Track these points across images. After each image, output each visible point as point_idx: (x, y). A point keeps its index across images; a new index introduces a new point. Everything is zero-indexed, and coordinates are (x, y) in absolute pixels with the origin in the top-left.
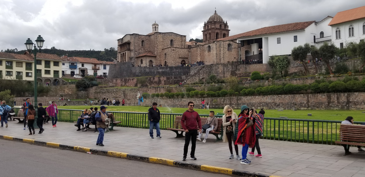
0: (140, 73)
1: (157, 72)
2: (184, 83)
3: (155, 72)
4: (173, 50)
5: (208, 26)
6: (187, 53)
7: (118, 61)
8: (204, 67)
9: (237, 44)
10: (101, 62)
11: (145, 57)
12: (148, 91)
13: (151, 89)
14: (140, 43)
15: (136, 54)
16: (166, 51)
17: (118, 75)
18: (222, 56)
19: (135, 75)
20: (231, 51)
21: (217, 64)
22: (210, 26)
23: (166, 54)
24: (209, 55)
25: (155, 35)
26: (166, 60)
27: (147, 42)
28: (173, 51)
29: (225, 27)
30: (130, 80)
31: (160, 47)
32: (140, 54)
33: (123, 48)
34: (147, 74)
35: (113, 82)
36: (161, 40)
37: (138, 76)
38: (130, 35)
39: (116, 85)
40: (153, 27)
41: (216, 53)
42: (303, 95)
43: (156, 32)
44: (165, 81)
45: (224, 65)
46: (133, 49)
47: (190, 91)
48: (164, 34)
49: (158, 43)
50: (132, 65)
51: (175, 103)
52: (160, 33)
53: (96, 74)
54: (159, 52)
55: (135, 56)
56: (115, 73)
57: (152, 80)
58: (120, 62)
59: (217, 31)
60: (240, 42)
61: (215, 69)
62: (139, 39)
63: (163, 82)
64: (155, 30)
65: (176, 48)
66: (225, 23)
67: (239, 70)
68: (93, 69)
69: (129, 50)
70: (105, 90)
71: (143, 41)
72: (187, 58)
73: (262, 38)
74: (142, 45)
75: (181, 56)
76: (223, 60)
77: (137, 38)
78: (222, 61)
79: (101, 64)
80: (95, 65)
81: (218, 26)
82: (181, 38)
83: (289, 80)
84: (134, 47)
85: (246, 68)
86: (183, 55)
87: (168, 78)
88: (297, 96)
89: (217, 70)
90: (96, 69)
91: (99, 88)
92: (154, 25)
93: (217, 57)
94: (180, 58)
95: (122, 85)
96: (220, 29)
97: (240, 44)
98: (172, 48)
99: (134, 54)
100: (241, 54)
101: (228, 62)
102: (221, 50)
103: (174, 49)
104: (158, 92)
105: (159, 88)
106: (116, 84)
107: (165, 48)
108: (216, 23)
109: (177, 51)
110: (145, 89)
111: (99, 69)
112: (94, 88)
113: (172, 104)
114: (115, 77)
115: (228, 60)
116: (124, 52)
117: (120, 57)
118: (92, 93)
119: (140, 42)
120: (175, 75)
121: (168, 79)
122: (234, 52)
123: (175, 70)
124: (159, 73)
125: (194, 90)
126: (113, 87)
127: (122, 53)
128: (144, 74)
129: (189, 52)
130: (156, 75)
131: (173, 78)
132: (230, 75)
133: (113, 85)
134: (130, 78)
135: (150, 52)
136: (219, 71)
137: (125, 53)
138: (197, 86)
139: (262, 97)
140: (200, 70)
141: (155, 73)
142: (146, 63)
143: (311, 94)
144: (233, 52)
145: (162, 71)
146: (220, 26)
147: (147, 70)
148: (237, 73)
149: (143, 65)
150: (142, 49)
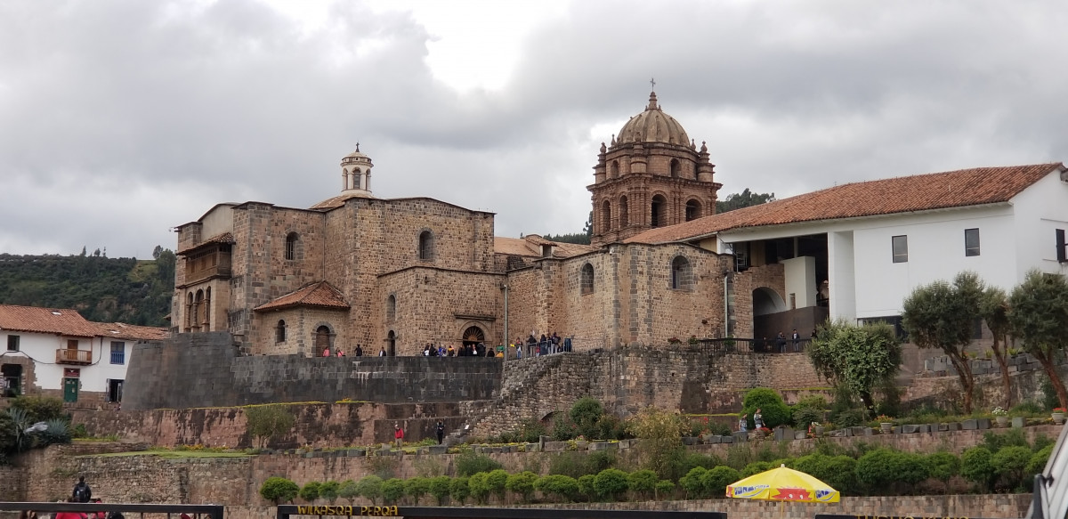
0: (268, 383)
1: (348, 380)
2: (462, 435)
3: (340, 382)
4: (427, 281)
5: (616, 165)
6: (492, 293)
7: (177, 328)
8: (557, 363)
9: (714, 260)
10: (100, 328)
11: (295, 312)
12: (294, 468)
13: (307, 461)
14: (281, 243)
15: (255, 295)
16: (393, 284)
17: (169, 393)
18: (642, 314)
19: (245, 395)
20: (689, 291)
21: (619, 349)
22: (623, 163)
23: (392, 298)
24: (587, 309)
25: (350, 209)
26: (395, 328)
27: (312, 243)
28: (426, 287)
29: (697, 172)
30: (218, 419)
31: (370, 266)
32: (277, 294)
33: (198, 267)
34: (300, 389)
35: (142, 425)
36: (376, 232)
37: (258, 398)
38: (236, 207)
39: (156, 441)
40: (346, 171)
41: (617, 303)
42: (928, 499)
43: (357, 193)
44: (377, 424)
45: (652, 355)
46: (244, 271)
47: (469, 475)
48: (390, 206)
49: (358, 245)
50: (236, 345)
52: (371, 201)
53: (76, 383)
54: (362, 287)
55: (252, 306)
56: (156, 384)
57: (318, 419)
58: (181, 331)
59: (654, 189)
60: (729, 252)
61: (609, 373)
62: (273, 227)
63: (369, 430)
64: (357, 184)
65: (444, 270)
66: (698, 150)
67: (722, 378)
68: (61, 362)
69: (226, 275)
70: (99, 462)
71: (292, 238)
72: (492, 319)
73: (825, 236)
74: (289, 255)
75: (462, 310)
76: (649, 330)
77: (265, 221)
78: (643, 338)
79: (101, 338)
80: (73, 341)
81: (661, 165)
82: (469, 225)
83: (892, 432)
84: (248, 266)
85: (754, 371)
86: (472, 303)
87: (395, 408)
88: (904, 502)
89: (618, 375)
90: (76, 363)
91: (74, 453)
92: (350, 160)
93: (617, 316)
95: (180, 441)
96: (673, 178)
97: (730, 262)
98: (422, 273)
99: (248, 295)
100: (732, 303)
101: (673, 341)
102: (639, 285)
103: (431, 274)
104: (338, 475)
105: (339, 459)
106: (157, 436)
107: (391, 269)
108: (653, 152)
109: (447, 286)
110: (280, 460)
111: (88, 363)
112: (51, 452)
114: (156, 403)
115: (671, 334)
116: (204, 287)
117: (182, 308)
118: (42, 477)
119: (277, 239)
120: (429, 396)
121: (397, 417)
122: (700, 296)
123: (429, 374)
124: (355, 384)
125: (490, 467)
126: (140, 447)
127: (194, 290)
128: (286, 389)
129: (502, 289)
130: (341, 395)
131: (418, 411)
132: (678, 399)
133: (141, 439)
134: (221, 409)
135: (322, 285)
136: (625, 381)
137: (209, 290)
138: (509, 450)
140: (541, 375)
141: (339, 387)
142: (299, 337)
143: (957, 496)
144: (696, 293)
145: (371, 375)
146: (674, 164)
147: (301, 372)
148: (712, 395)
149: (287, 346)
150: (289, 272)
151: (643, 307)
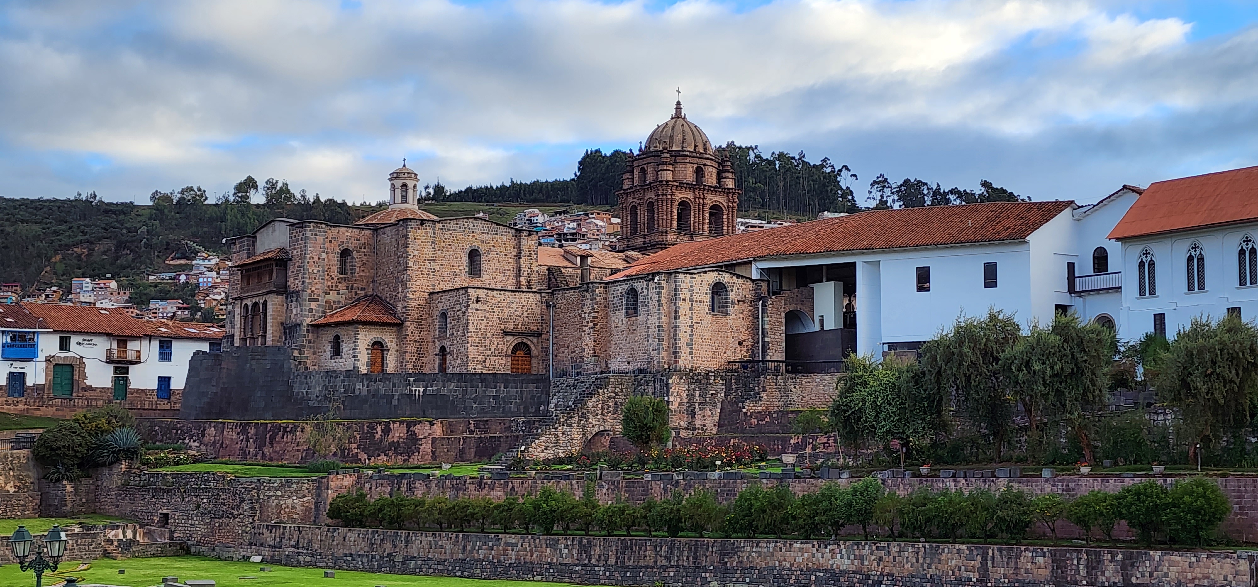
0: (325, 397)
1: (404, 396)
3: (396, 398)
4: (478, 301)
6: (539, 310)
7: (232, 336)
8: (605, 385)
9: (750, 285)
11: (350, 328)
13: (373, 482)
14: (335, 260)
15: (311, 311)
16: (444, 302)
17: (228, 403)
18: (684, 339)
19: (303, 407)
20: (727, 315)
21: (663, 372)
23: (444, 315)
24: (631, 330)
25: (402, 229)
26: (447, 343)
27: (365, 258)
28: (478, 307)
29: (719, 178)
30: (280, 434)
31: (422, 284)
32: (332, 309)
33: (253, 281)
34: (356, 403)
35: (203, 436)
36: (428, 252)
39: (218, 451)
41: (661, 328)
42: (968, 548)
43: (404, 208)
44: (434, 440)
45: (693, 377)
46: (300, 287)
48: (440, 225)
49: (411, 264)
50: (295, 360)
51: (471, 552)
52: (422, 222)
53: (126, 381)
54: (415, 304)
55: (308, 321)
56: (215, 394)
57: (378, 437)
58: (237, 340)
59: (680, 196)
60: (764, 277)
62: (328, 245)
63: (426, 447)
64: (403, 198)
65: (493, 290)
68: (110, 361)
69: (282, 290)
70: (168, 477)
71: (345, 254)
72: (538, 335)
73: (854, 265)
74: (342, 271)
75: (510, 327)
76: (691, 353)
77: (319, 240)
78: (685, 361)
79: (150, 337)
80: (122, 341)
81: (686, 173)
82: (514, 242)
84: (304, 283)
85: (786, 391)
86: (519, 321)
87: (450, 424)
89: (662, 396)
90: (125, 362)
92: (396, 176)
93: (662, 340)
94: (506, 333)
95: (244, 454)
96: (697, 185)
97: (764, 286)
98: (473, 294)
99: (304, 310)
100: (766, 326)
102: (681, 312)
103: (481, 293)
105: (404, 481)
106: (219, 447)
107: (442, 288)
108: (679, 159)
109: (497, 306)
110: (345, 479)
111: (136, 361)
113: (460, 556)
114: (216, 413)
115: (710, 355)
116: (260, 301)
117: (237, 318)
119: (331, 256)
120: (481, 411)
121: (452, 432)
122: (736, 319)
123: (481, 390)
124: (411, 400)
126: (205, 460)
127: (249, 303)
129: (548, 306)
130: (396, 412)
131: (472, 427)
133: (204, 451)
134: (284, 423)
135: (374, 300)
136: (669, 402)
137: (265, 304)
138: (568, 477)
139: (817, 546)
140: (591, 395)
141: (395, 404)
142: (356, 352)
143: (996, 546)
144: (733, 316)
145: (425, 391)
147: (358, 387)
148: (749, 414)
149: (343, 360)
150: (342, 287)
151: (685, 332)
